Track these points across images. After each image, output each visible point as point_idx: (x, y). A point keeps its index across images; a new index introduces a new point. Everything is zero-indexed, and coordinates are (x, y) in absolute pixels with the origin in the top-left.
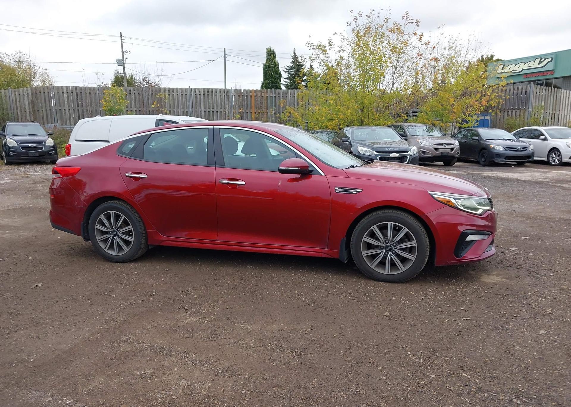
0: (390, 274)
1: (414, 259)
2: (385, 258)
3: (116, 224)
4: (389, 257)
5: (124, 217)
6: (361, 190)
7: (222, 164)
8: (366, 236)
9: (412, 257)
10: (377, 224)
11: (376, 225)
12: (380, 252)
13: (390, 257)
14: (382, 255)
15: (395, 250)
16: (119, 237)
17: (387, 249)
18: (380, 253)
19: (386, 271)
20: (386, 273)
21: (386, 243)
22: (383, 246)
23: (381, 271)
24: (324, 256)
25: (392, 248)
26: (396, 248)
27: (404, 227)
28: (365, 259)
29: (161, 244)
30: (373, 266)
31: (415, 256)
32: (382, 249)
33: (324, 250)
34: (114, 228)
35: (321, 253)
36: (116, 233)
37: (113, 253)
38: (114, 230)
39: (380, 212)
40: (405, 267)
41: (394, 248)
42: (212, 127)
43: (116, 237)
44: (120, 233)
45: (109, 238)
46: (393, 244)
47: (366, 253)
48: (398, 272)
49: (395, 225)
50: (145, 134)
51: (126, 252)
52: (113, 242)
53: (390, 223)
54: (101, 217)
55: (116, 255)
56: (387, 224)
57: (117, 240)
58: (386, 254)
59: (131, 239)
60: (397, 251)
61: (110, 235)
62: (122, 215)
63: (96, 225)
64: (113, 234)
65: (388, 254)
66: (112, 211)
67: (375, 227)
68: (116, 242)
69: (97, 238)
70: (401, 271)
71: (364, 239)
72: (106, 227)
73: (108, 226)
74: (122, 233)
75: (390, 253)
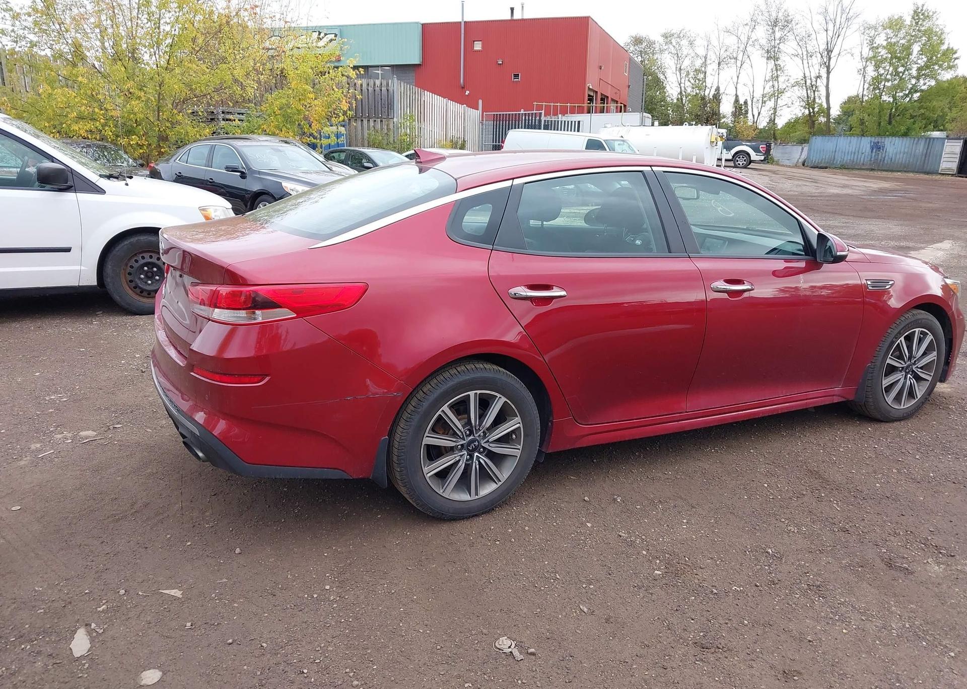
0: (905, 407)
1: (930, 379)
2: (904, 385)
6: (894, 282)
7: (697, 251)
8: (891, 355)
9: (929, 377)
10: (905, 334)
11: (904, 336)
14: (902, 382)
17: (907, 371)
19: (906, 405)
20: (902, 407)
22: (903, 368)
23: (897, 406)
24: (836, 400)
25: (912, 368)
26: (917, 367)
28: (884, 392)
29: (576, 445)
30: (891, 399)
33: (838, 389)
34: (471, 433)
35: (833, 395)
36: (476, 443)
37: (464, 497)
38: (471, 437)
39: (908, 315)
40: (920, 392)
41: (914, 367)
42: (649, 169)
43: (476, 454)
44: (490, 441)
45: (459, 460)
46: (915, 361)
47: (886, 382)
48: (913, 402)
49: (922, 333)
50: (508, 184)
51: (500, 483)
52: (468, 468)
53: (917, 330)
54: (443, 411)
55: (474, 497)
56: (915, 331)
57: (479, 462)
58: (906, 378)
59: (515, 451)
60: (917, 370)
61: (461, 454)
62: (499, 395)
63: (426, 434)
64: (468, 449)
65: (907, 378)
66: (476, 391)
67: (902, 339)
68: (478, 466)
69: (426, 469)
70: (916, 400)
71: (888, 361)
72: (453, 433)
73: (457, 432)
74: (493, 442)
75: (909, 375)
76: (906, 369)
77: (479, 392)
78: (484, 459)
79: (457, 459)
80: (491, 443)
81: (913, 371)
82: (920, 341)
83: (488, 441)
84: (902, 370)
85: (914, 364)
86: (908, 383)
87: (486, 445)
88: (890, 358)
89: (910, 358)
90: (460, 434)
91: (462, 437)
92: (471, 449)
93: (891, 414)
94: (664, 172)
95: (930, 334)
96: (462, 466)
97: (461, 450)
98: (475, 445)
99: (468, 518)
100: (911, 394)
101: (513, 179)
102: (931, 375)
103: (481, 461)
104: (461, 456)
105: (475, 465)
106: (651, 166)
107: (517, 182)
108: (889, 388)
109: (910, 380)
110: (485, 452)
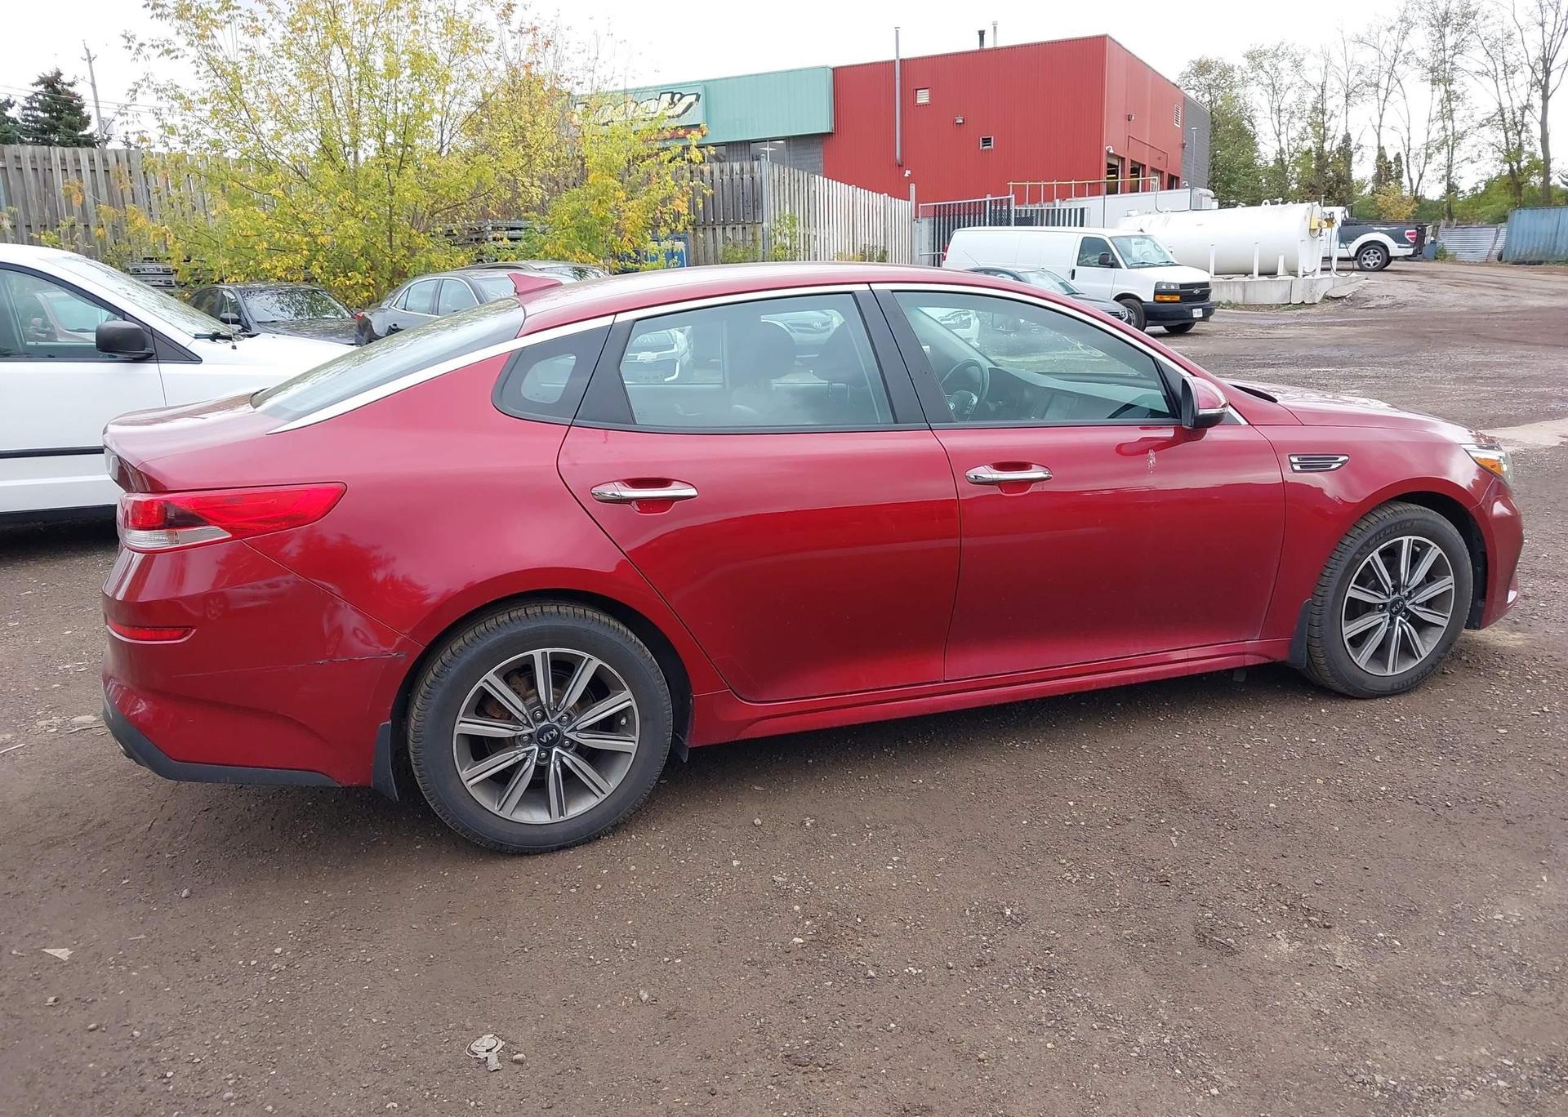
0: (1396, 673)
1: (1445, 623)
2: (1389, 634)
3: (557, 700)
5: (595, 662)
6: (1346, 458)
7: (948, 419)
8: (1355, 583)
9: (1444, 620)
10: (1381, 547)
11: (1378, 550)
12: (1381, 619)
13: (1400, 629)
14: (1384, 629)
15: (1411, 608)
16: (567, 748)
17: (1394, 610)
18: (1380, 623)
19: (1395, 669)
20: (1389, 673)
21: (1394, 593)
22: (1384, 605)
23: (1377, 671)
24: (1250, 661)
25: (1404, 605)
26: (1414, 604)
28: (1348, 647)
29: (742, 736)
30: (1364, 659)
31: (1449, 615)
32: (1384, 611)
33: (1252, 643)
34: (544, 717)
35: (1244, 654)
36: (555, 732)
37: (539, 817)
38: (545, 723)
39: (1384, 514)
40: (1426, 646)
41: (1407, 603)
42: (865, 287)
43: (555, 750)
44: (578, 728)
45: (524, 760)
46: (1410, 592)
47: (1350, 630)
48: (1413, 664)
49: (1417, 543)
50: (607, 321)
51: (603, 797)
52: (541, 771)
53: (1405, 539)
54: (486, 681)
55: (557, 819)
56: (1402, 541)
57: (562, 763)
58: (1392, 621)
59: (627, 744)
60: (1415, 609)
61: (527, 749)
62: (587, 656)
63: (460, 718)
64: (541, 742)
65: (1395, 623)
66: (543, 650)
67: (1376, 554)
68: (559, 770)
69: (464, 774)
70: (1419, 660)
71: (1351, 593)
72: (508, 717)
73: (517, 714)
74: (583, 730)
75: (1399, 618)
76: (1392, 607)
77: (549, 650)
78: (569, 758)
79: (521, 757)
80: (582, 731)
81: (1407, 611)
82: (1415, 559)
83: (574, 729)
84: (1384, 608)
85: (1409, 597)
86: (1398, 630)
87: (572, 736)
88: (1352, 588)
89: (1397, 588)
90: (521, 717)
91: (525, 722)
92: (545, 741)
93: (1365, 686)
94: (893, 291)
95: (1434, 545)
96: (529, 768)
97: (529, 743)
98: (551, 735)
99: (542, 852)
100: (1407, 650)
101: (616, 313)
102: (1446, 618)
103: (565, 760)
104: (528, 753)
105: (554, 768)
106: (869, 283)
107: (621, 318)
108: (1358, 641)
109: (1401, 625)
110: (570, 746)
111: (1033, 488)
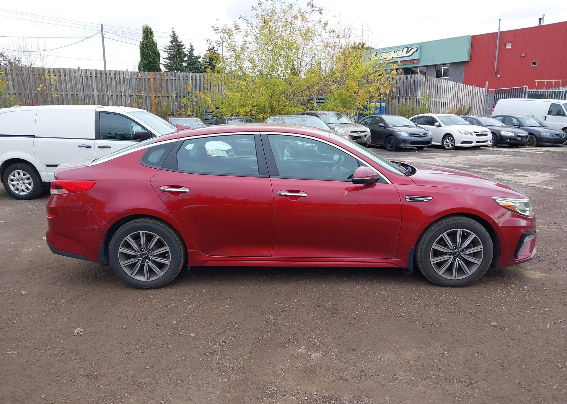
0: (456, 279)
1: (480, 263)
2: (452, 264)
3: (147, 246)
4: (456, 263)
5: (158, 237)
6: (432, 198)
7: (277, 175)
8: (435, 243)
9: (478, 262)
10: (447, 232)
11: (446, 232)
12: (449, 258)
13: (458, 263)
14: (450, 262)
15: (463, 256)
16: (150, 260)
17: (455, 255)
18: (449, 260)
20: (453, 278)
21: (454, 249)
22: (451, 253)
23: (448, 277)
24: (390, 266)
25: (459, 254)
26: (464, 254)
27: (472, 233)
28: (433, 266)
29: (205, 265)
30: (441, 272)
31: (481, 260)
32: (450, 255)
33: (391, 259)
35: (387, 263)
36: (146, 255)
37: (142, 279)
38: (144, 252)
39: (449, 220)
40: (470, 271)
41: (461, 254)
42: (259, 133)
43: (146, 260)
45: (138, 262)
47: (434, 260)
48: (464, 277)
49: (464, 232)
50: (176, 140)
51: (160, 276)
52: (143, 266)
53: (459, 230)
54: (127, 238)
55: (147, 280)
56: (457, 230)
57: (148, 264)
59: (167, 262)
60: (465, 256)
61: (139, 259)
62: (155, 235)
63: (120, 247)
64: (142, 258)
65: (455, 260)
67: (445, 234)
68: (147, 266)
69: (121, 263)
70: (467, 276)
71: (433, 247)
72: (133, 249)
73: (135, 249)
74: (154, 256)
75: (457, 259)
76: (454, 254)
77: (144, 232)
78: (150, 264)
79: (136, 261)
82: (464, 237)
83: (152, 255)
85: (460, 251)
87: (151, 257)
88: (434, 245)
90: (136, 250)
91: (138, 251)
92: (144, 257)
93: (441, 281)
94: (267, 134)
96: (139, 264)
97: (139, 257)
99: (143, 289)
100: (461, 271)
101: (179, 138)
106: (260, 132)
107: (181, 139)
108: (438, 265)
109: (458, 261)
110: (151, 260)
111: (300, 199)
